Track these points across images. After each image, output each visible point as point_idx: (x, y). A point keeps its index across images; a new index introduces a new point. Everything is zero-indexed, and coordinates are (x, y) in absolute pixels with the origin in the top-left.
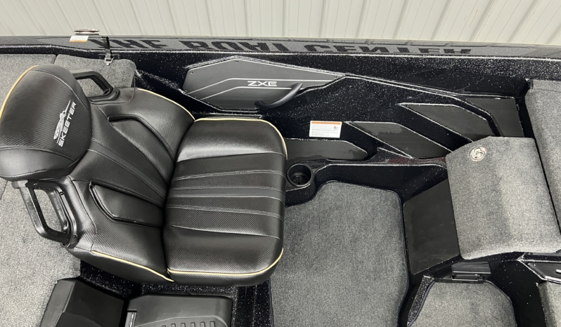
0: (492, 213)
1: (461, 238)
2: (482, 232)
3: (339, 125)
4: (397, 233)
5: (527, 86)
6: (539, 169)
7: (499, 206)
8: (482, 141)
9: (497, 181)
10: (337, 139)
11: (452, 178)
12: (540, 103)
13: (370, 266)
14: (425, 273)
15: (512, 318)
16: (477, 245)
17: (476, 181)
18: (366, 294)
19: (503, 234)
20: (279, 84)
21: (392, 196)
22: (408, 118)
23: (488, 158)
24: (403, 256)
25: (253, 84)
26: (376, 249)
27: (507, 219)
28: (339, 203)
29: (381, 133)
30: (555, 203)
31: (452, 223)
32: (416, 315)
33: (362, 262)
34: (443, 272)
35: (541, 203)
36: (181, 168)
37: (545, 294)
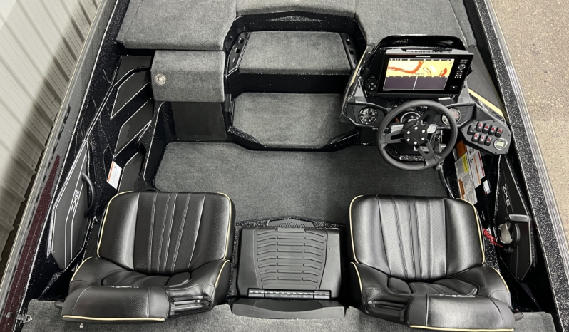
0: (201, 78)
1: (212, 100)
2: (211, 86)
3: (114, 165)
4: (198, 146)
5: (120, 45)
6: (177, 52)
7: (198, 73)
8: (152, 74)
9: (181, 72)
10: (122, 171)
11: (172, 99)
12: (134, 40)
13: (219, 163)
14: (227, 130)
15: (254, 94)
16: (218, 91)
17: (179, 84)
18: (236, 166)
19: (214, 75)
20: (79, 189)
21: (170, 146)
22: (121, 118)
23: (166, 74)
24: (214, 144)
25: (73, 208)
26: (208, 158)
27: (206, 72)
28: (172, 178)
29: (128, 137)
30: (199, 49)
31: (201, 104)
32: (252, 137)
33: (217, 167)
34: (228, 118)
35: (198, 55)
36: (140, 266)
37: (245, 70)
